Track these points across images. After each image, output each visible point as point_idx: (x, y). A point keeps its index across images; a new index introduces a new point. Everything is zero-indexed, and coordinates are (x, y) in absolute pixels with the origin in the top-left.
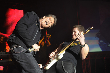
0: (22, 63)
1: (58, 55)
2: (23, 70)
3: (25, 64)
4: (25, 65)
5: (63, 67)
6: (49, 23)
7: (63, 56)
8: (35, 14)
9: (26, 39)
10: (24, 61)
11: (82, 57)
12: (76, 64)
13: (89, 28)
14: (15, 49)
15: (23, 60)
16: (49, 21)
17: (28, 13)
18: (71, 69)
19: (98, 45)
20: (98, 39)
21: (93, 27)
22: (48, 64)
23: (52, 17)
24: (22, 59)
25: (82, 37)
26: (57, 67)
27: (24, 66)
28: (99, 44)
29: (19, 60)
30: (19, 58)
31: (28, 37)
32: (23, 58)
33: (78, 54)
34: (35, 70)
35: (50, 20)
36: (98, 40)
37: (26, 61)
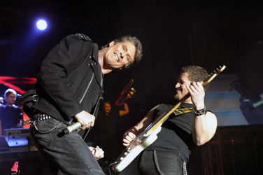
0: (58, 156)
1: (145, 135)
2: (60, 171)
3: (64, 156)
4: (64, 160)
6: (122, 57)
7: (157, 137)
8: (84, 40)
9: (60, 101)
10: (61, 150)
11: (198, 139)
12: (188, 157)
13: (216, 70)
14: (41, 124)
15: (59, 147)
16: (122, 51)
17: (68, 37)
18: (175, 170)
19: (240, 110)
20: (239, 95)
21: (224, 67)
22: (122, 158)
23: (130, 41)
24: (57, 147)
25: (199, 90)
26: (143, 164)
27: (62, 163)
28: (241, 108)
29: (50, 147)
30: (49, 143)
31: (66, 96)
32: (58, 144)
34: (86, 171)
35: (125, 49)
36: (239, 98)
37: (66, 152)
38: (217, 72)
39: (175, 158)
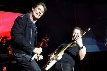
1: (57, 56)
5: (62, 68)
16: (39, 11)
18: (70, 70)
21: (90, 29)
33: (76, 55)
38: (87, 31)
39: (69, 65)
